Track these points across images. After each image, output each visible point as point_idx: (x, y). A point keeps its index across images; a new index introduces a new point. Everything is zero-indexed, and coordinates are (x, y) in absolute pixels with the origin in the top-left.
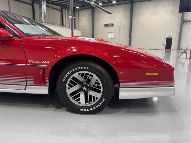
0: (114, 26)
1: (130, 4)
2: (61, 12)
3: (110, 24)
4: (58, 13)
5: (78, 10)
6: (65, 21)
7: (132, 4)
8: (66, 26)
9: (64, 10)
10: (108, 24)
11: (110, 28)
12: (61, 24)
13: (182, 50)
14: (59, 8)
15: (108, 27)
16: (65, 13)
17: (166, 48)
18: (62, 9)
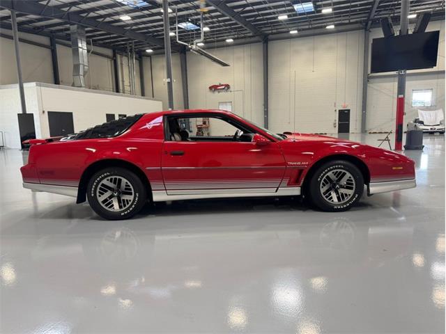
0: (232, 89)
1: (262, 43)
2: (113, 61)
3: (222, 85)
4: (107, 64)
5: (149, 56)
6: (123, 81)
7: (265, 44)
8: (124, 92)
9: (118, 56)
10: (217, 86)
11: (223, 94)
12: (115, 88)
13: (370, 133)
14: (109, 52)
15: (219, 92)
16: (122, 64)
17: (340, 131)
18: (115, 55)
